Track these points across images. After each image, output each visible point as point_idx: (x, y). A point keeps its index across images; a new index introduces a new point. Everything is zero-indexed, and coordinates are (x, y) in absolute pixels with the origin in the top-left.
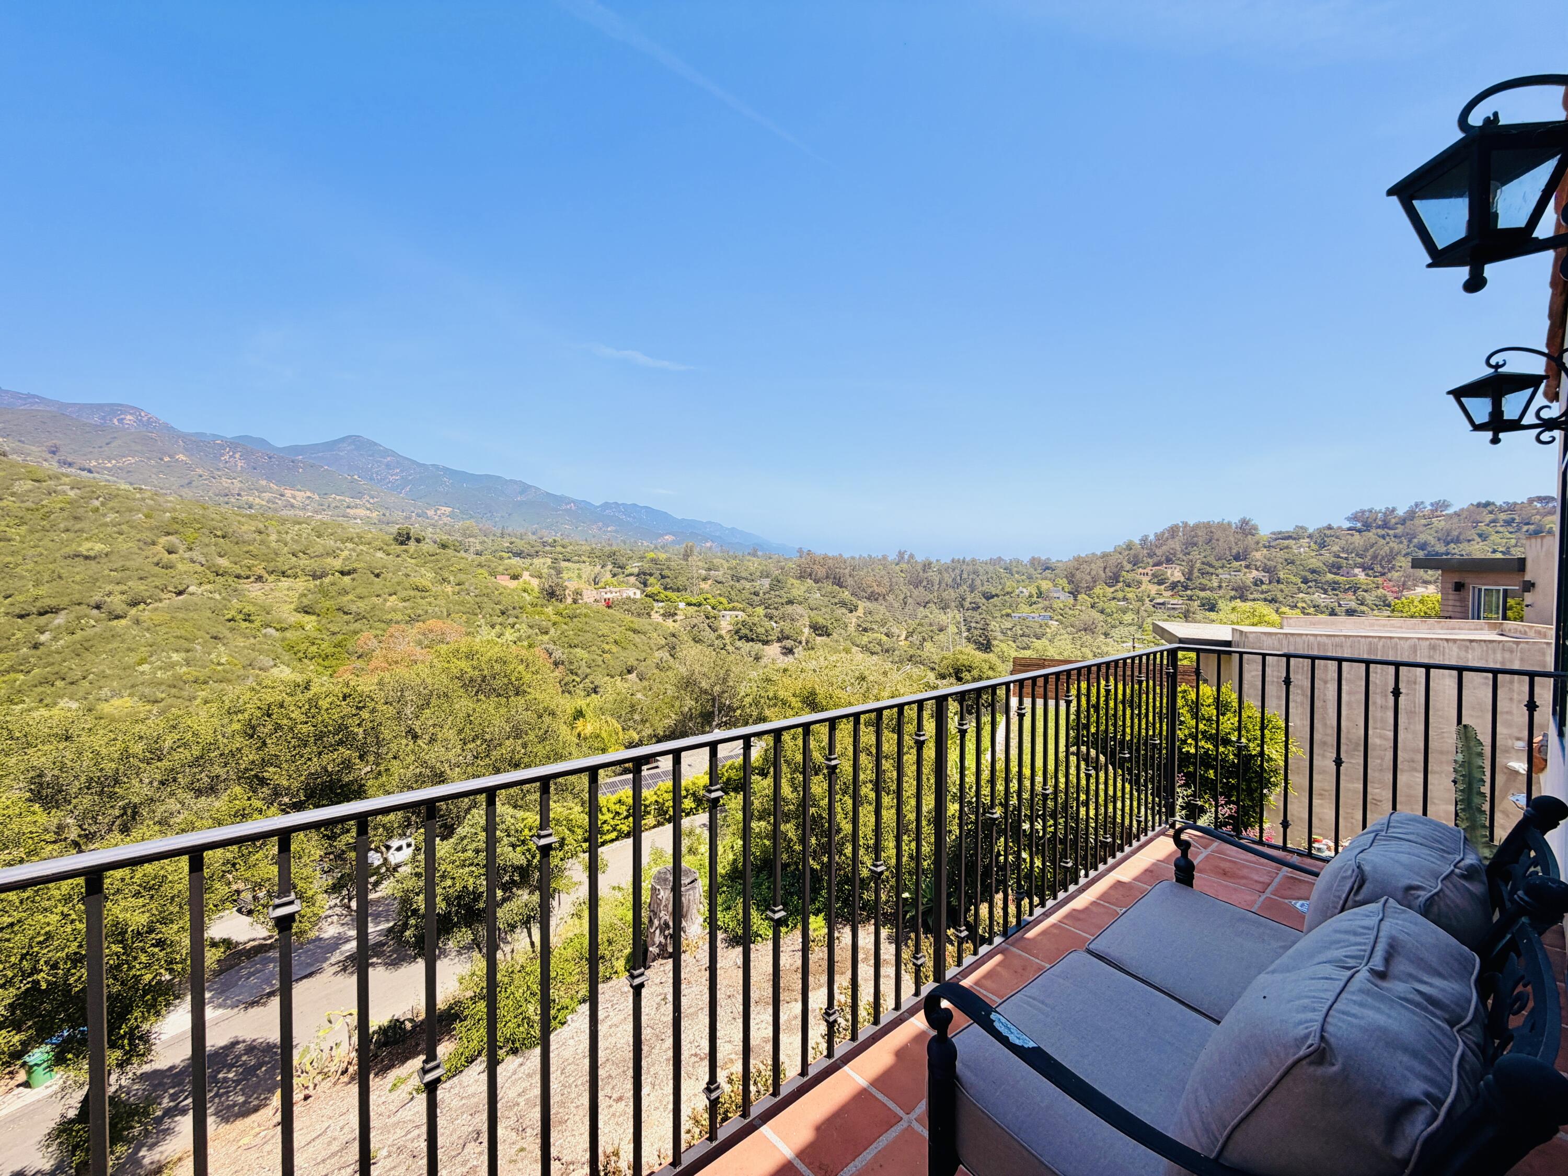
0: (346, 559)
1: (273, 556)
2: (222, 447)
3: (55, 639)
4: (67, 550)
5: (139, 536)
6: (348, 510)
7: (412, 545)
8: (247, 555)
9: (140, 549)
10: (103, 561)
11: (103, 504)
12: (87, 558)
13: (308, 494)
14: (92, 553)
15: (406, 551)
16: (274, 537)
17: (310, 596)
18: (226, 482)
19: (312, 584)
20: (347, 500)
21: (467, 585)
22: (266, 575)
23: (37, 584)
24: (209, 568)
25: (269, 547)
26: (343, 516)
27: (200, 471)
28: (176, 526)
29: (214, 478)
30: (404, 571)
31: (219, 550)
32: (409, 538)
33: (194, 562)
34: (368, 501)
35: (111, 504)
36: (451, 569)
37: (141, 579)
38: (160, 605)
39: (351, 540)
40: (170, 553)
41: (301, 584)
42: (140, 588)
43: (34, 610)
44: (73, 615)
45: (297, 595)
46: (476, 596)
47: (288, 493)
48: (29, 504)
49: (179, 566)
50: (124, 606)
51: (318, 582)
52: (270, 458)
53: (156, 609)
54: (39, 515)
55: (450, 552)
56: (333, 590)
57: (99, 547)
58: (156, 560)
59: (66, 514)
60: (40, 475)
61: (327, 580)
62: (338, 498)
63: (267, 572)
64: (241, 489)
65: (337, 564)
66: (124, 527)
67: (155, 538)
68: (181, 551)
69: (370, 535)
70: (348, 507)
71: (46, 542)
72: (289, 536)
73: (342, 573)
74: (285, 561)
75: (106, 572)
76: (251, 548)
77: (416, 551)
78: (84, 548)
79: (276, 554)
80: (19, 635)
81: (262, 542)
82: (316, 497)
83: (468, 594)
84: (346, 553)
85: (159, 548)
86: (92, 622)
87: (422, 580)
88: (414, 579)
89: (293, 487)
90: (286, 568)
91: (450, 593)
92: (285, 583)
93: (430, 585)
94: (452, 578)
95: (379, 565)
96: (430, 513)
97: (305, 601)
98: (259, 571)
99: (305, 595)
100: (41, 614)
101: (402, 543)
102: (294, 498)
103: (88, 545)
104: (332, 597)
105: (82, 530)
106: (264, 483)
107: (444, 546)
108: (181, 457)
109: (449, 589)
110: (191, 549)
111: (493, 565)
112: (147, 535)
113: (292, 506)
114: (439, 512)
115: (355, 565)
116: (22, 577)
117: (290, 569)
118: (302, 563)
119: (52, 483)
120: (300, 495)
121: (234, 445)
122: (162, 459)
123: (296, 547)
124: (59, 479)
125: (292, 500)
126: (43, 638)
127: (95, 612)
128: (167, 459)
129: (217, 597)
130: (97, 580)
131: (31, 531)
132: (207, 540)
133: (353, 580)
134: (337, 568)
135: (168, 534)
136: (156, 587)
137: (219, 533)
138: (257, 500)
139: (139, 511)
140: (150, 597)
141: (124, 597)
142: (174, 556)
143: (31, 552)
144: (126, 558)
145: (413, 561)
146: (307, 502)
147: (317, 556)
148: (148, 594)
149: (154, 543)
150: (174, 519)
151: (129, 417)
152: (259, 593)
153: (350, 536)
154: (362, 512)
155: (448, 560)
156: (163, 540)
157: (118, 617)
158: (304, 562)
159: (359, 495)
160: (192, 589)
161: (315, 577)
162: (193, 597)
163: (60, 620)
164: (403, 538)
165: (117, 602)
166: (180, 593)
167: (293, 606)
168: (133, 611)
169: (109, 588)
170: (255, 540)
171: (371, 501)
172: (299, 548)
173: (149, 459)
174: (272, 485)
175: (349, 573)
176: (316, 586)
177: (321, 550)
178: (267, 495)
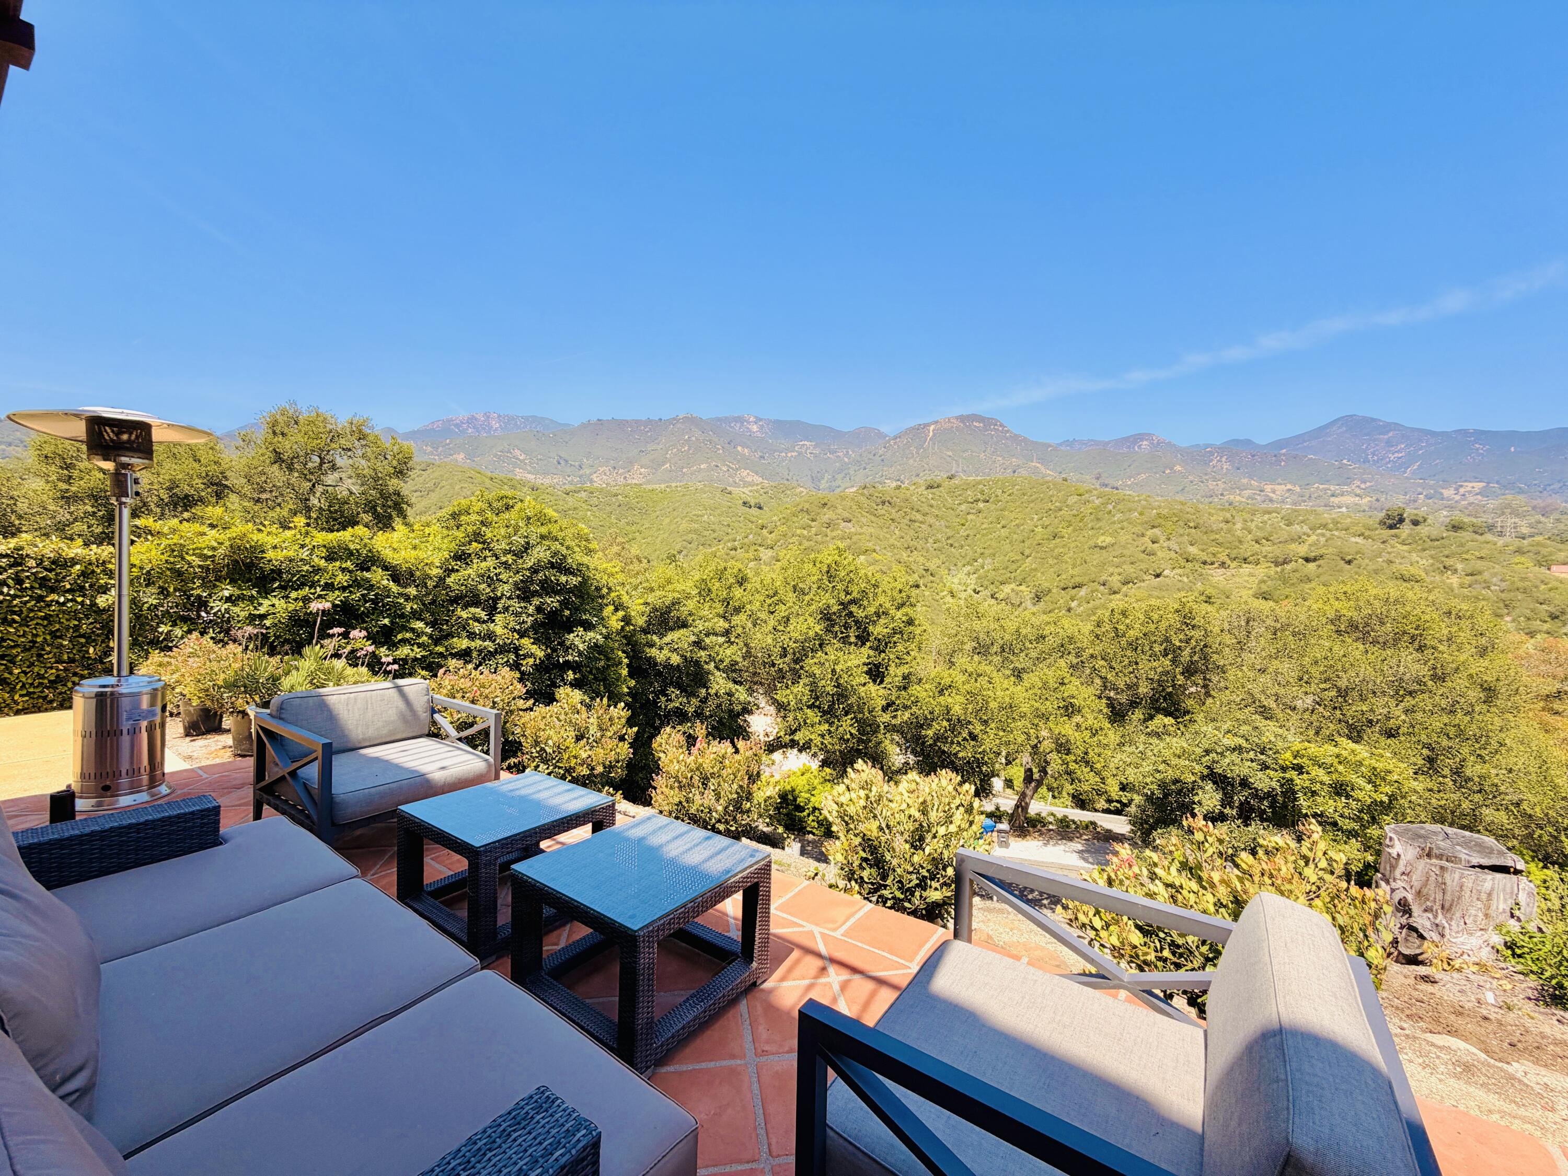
0: (1314, 544)
1: (1237, 544)
2: (1211, 453)
3: (1079, 605)
4: (1091, 543)
5: (1133, 530)
6: (1332, 499)
7: (1406, 530)
8: (1214, 543)
9: (1134, 540)
10: (1110, 549)
11: (1114, 507)
12: (1102, 548)
13: (1289, 486)
14: (1104, 544)
15: (1396, 536)
16: (1239, 526)
17: (1269, 583)
18: (1211, 484)
19: (1273, 570)
20: (1332, 488)
21: (1486, 575)
22: (1229, 562)
23: (1074, 566)
24: (1181, 555)
25: (1234, 535)
26: (1325, 506)
27: (1191, 478)
28: (1160, 520)
29: (1202, 482)
30: (1386, 556)
31: (1190, 539)
32: (1401, 520)
33: (1170, 550)
34: (1359, 487)
35: (1119, 507)
36: (1464, 556)
37: (1132, 563)
38: (1143, 584)
39: (1325, 526)
40: (1153, 542)
41: (1261, 571)
42: (1130, 570)
43: (1070, 585)
44: (1089, 589)
45: (1257, 581)
46: (1502, 591)
47: (1268, 488)
48: (1075, 512)
49: (1160, 554)
50: (1119, 584)
51: (1279, 569)
52: (1253, 456)
53: (1139, 588)
54: (1078, 518)
55: (1465, 535)
56: (1294, 578)
57: (1109, 540)
58: (1143, 548)
59: (1092, 517)
60: (1081, 491)
61: (1288, 567)
62: (1321, 487)
63: (1230, 559)
64: (1224, 489)
65: (1303, 550)
66: (1125, 523)
67: (1144, 531)
68: (1161, 541)
69: (1349, 520)
70: (1333, 496)
71: (1080, 538)
72: (1254, 524)
73: (1307, 560)
74: (1248, 548)
75: (1111, 558)
76: (1217, 536)
77: (1410, 535)
78: (1101, 540)
79: (1240, 542)
80: (1061, 601)
81: (1229, 531)
82: (1298, 489)
83: (1489, 588)
84: (1314, 538)
85: (1146, 539)
86: (1100, 595)
87: (1411, 568)
88: (1399, 567)
89: (1273, 481)
90: (1246, 556)
91: (1455, 585)
92: (1246, 569)
93: (1423, 574)
94: (1459, 566)
95: (1353, 550)
96: (1447, 493)
97: (1264, 588)
98: (1223, 557)
99: (1264, 582)
100: (1074, 588)
101: (1391, 527)
102: (1274, 492)
103: (1102, 538)
104: (1293, 584)
105: (1100, 528)
106: (1245, 481)
107: (1456, 528)
108: (1178, 468)
109: (1454, 580)
110: (1169, 539)
111: (1544, 551)
112: (1138, 529)
113: (1271, 500)
114: (1462, 490)
115: (1323, 551)
116: (1067, 562)
117: (1253, 555)
118: (1264, 549)
119: (1087, 495)
120: (1281, 489)
121: (1222, 450)
122: (1164, 472)
123: (1260, 534)
124: (1091, 492)
125: (1271, 495)
126: (1074, 604)
127: (1102, 587)
128: (1168, 471)
129: (1185, 579)
130: (1105, 564)
131: (1075, 530)
132: (1181, 531)
133: (1319, 566)
134: (1302, 554)
135: (1153, 527)
136: (1141, 570)
137: (1192, 524)
138: (1238, 498)
139: (1135, 510)
140: (1136, 578)
141: (1119, 578)
142: (1156, 545)
143: (1073, 545)
144: (1124, 547)
145: (1405, 548)
146: (1287, 495)
147: (1280, 542)
148: (1135, 575)
149: (1143, 535)
150: (1158, 514)
151: (1145, 443)
152: (1221, 578)
153: (1324, 522)
154: (1349, 500)
155: (1462, 545)
156: (1150, 533)
157: (1115, 593)
158: (1267, 548)
159: (1348, 481)
160: (1166, 572)
161: (1277, 564)
162: (1167, 579)
163: (1083, 592)
164: (1394, 522)
165: (1115, 581)
166: (1158, 576)
167: (1251, 592)
168: (1125, 589)
169: (1111, 570)
170: (1222, 529)
171: (1363, 486)
172: (1262, 535)
173: (1156, 473)
174: (1253, 482)
175: (1315, 560)
176: (1277, 573)
177: (1286, 537)
178: (1247, 493)
